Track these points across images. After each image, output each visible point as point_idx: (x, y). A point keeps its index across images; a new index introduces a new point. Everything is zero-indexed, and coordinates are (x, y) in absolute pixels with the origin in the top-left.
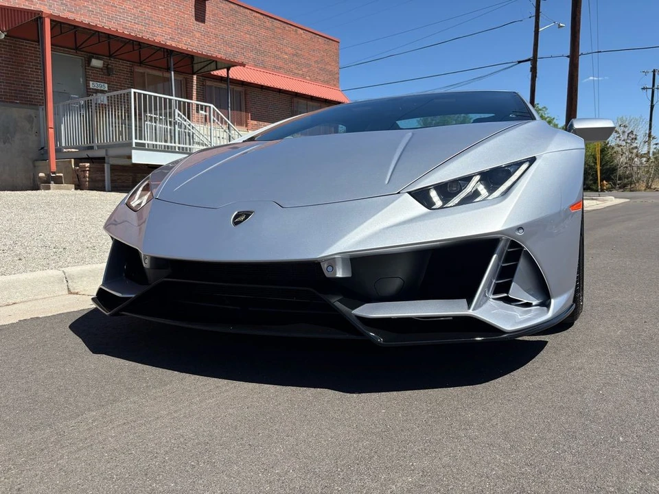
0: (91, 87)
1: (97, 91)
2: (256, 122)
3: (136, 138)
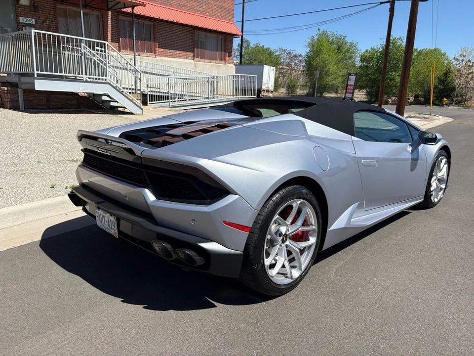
0: (21, 21)
1: (26, 25)
2: (162, 50)
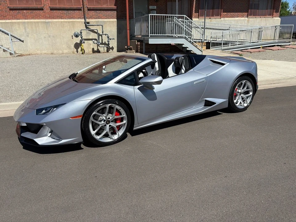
0: (150, 8)
1: (152, 10)
2: (226, 13)
3: (150, 34)
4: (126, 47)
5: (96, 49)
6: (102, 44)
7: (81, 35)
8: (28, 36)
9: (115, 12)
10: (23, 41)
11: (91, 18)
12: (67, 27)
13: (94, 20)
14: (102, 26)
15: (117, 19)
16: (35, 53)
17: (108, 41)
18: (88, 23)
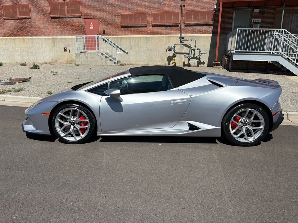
1: (255, 23)
4: (214, 62)
5: (186, 63)
6: (194, 58)
7: (174, 49)
8: (131, 49)
9: (212, 27)
10: (127, 53)
11: (187, 33)
12: (164, 41)
13: (190, 35)
14: (196, 41)
15: (212, 34)
16: (135, 63)
17: (200, 56)
18: (183, 38)
